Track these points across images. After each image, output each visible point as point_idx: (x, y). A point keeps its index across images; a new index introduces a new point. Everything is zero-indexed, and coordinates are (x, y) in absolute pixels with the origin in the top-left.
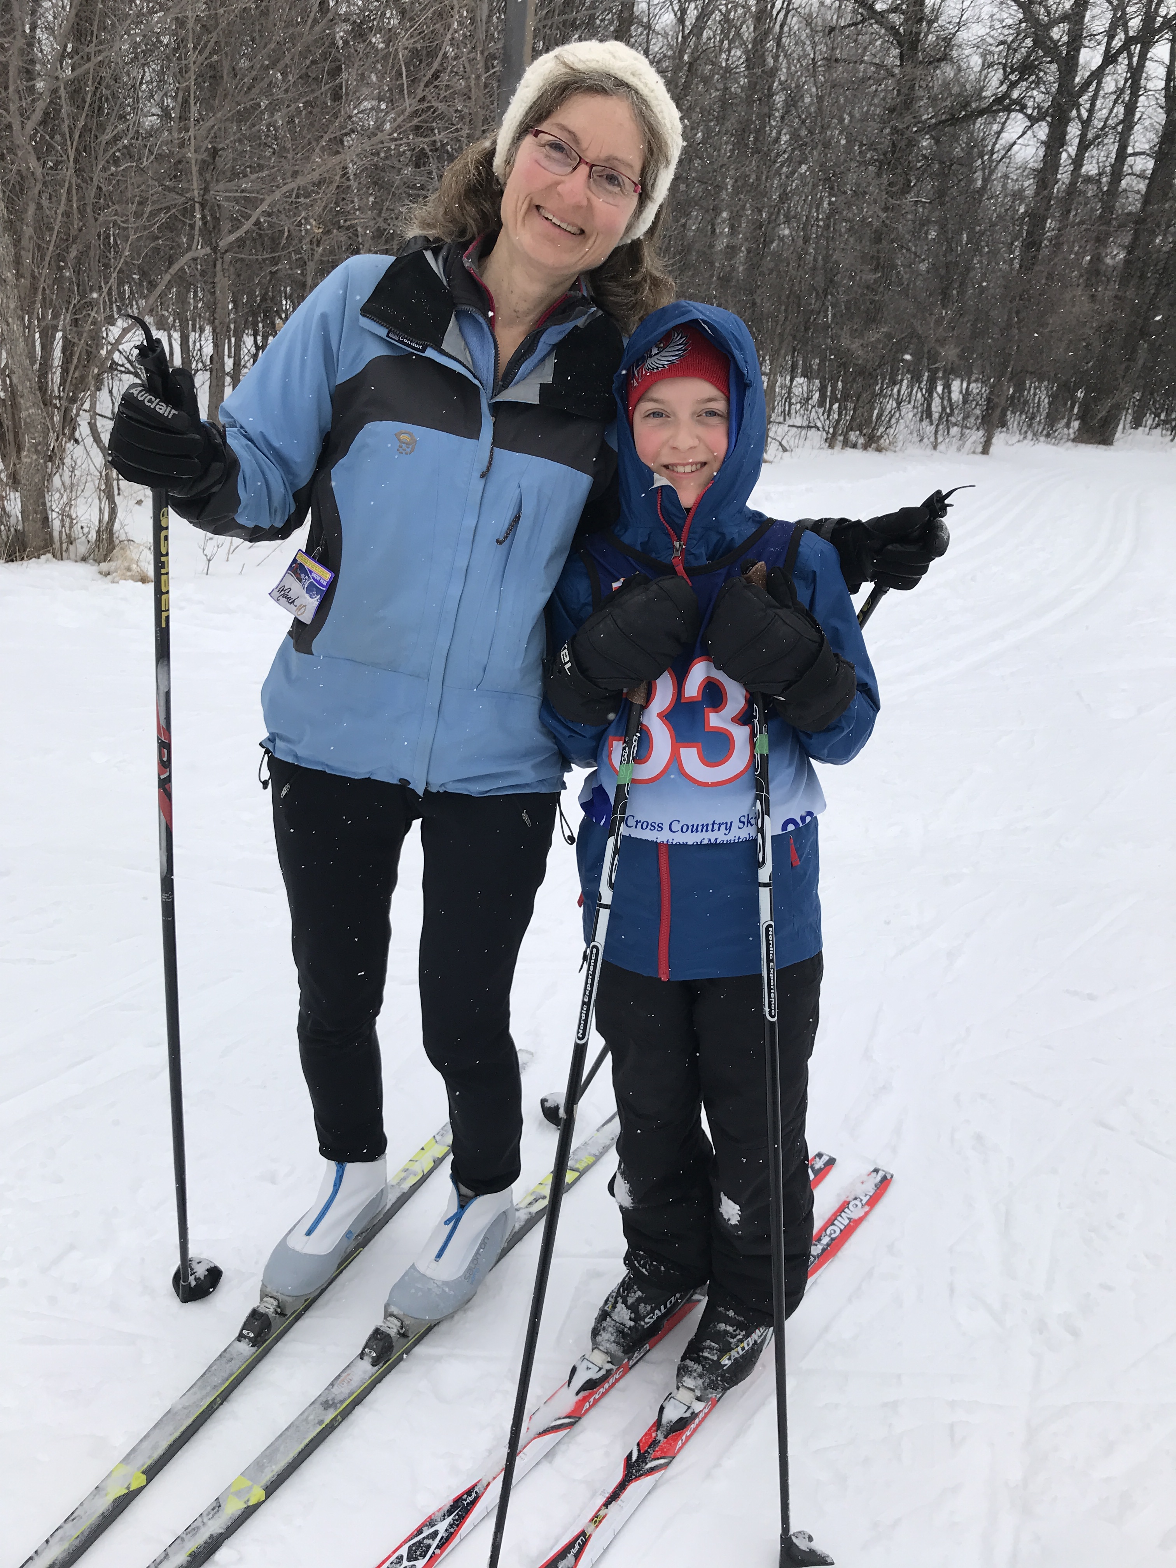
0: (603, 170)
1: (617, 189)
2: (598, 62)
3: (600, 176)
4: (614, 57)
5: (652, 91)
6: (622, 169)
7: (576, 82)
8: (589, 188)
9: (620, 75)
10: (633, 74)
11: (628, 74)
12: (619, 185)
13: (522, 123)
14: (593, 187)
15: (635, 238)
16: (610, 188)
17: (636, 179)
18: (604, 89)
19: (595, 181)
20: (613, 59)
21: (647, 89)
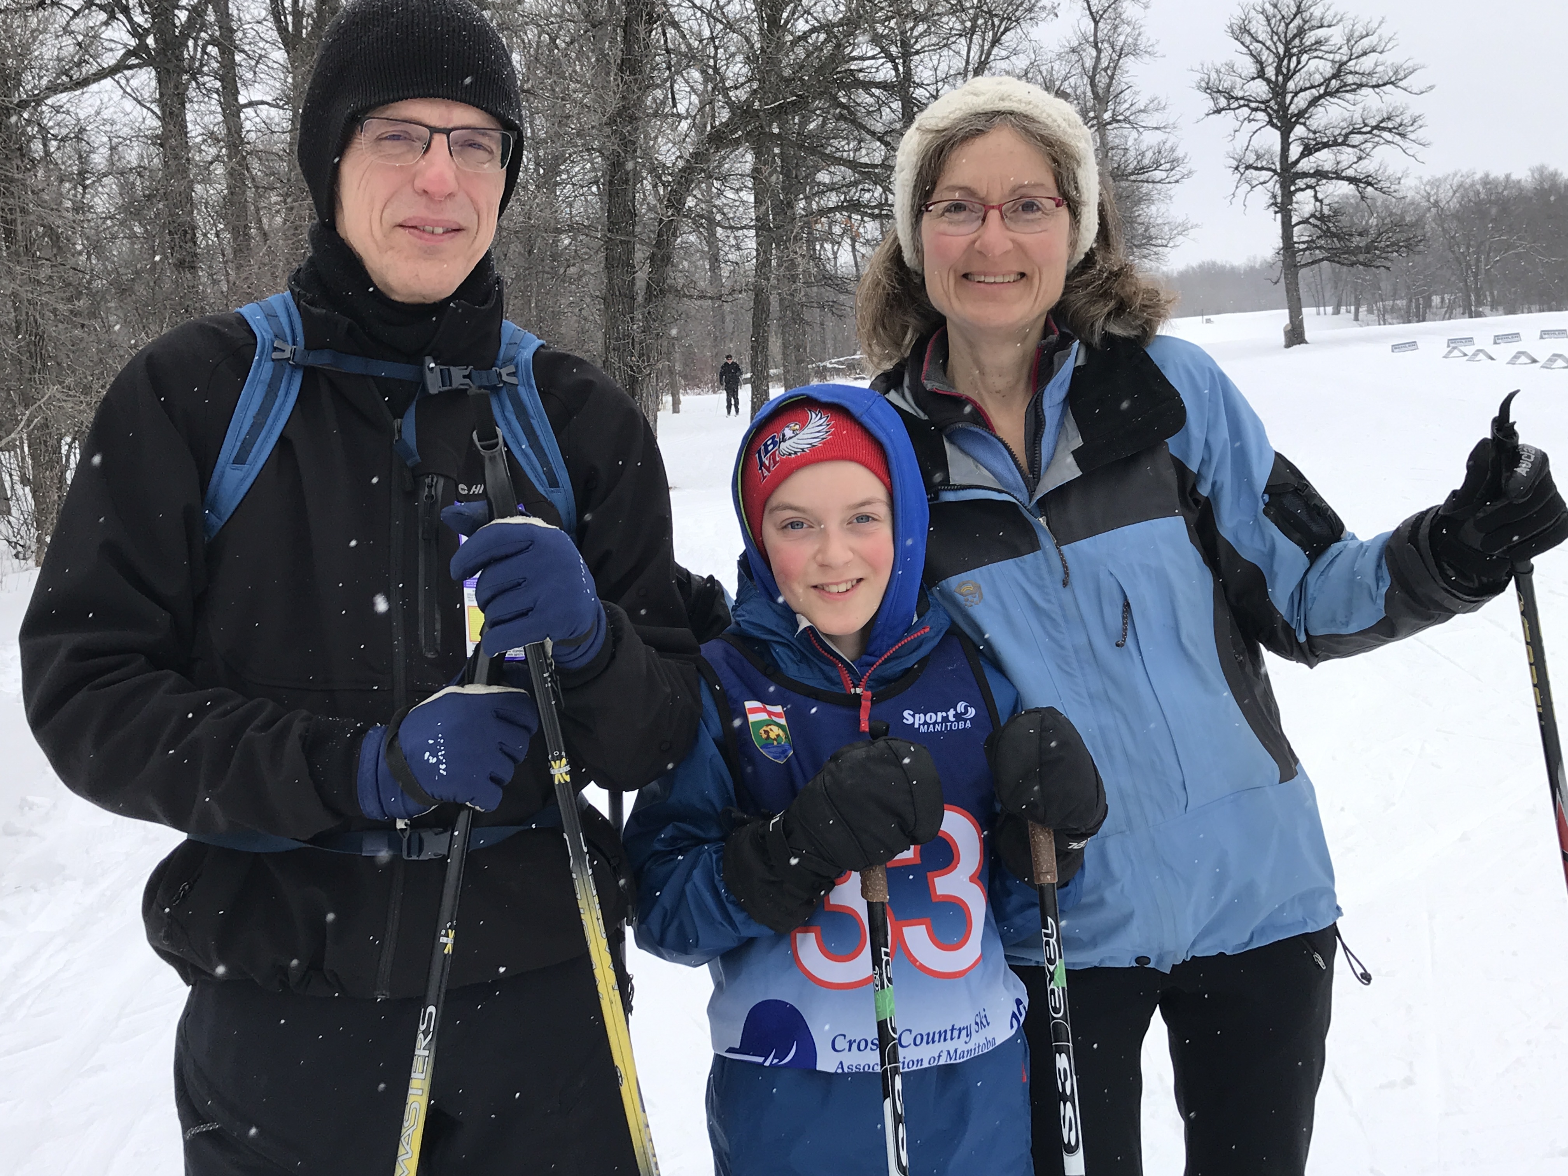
0: (1015, 204)
1: (1038, 214)
2: (960, 109)
3: (1014, 211)
4: (975, 95)
5: (1030, 103)
6: (1034, 193)
7: (950, 139)
8: (1008, 229)
9: (989, 107)
10: (1002, 99)
11: (997, 101)
12: (1039, 209)
13: (912, 207)
14: (1012, 226)
15: (1087, 249)
16: (1030, 216)
17: (1054, 193)
18: (978, 130)
19: (1010, 219)
20: (975, 97)
21: (1023, 105)
